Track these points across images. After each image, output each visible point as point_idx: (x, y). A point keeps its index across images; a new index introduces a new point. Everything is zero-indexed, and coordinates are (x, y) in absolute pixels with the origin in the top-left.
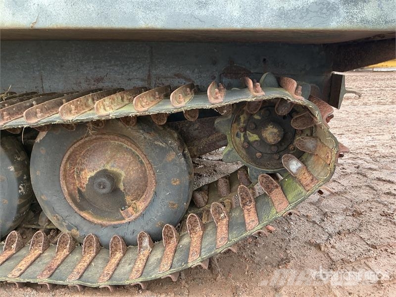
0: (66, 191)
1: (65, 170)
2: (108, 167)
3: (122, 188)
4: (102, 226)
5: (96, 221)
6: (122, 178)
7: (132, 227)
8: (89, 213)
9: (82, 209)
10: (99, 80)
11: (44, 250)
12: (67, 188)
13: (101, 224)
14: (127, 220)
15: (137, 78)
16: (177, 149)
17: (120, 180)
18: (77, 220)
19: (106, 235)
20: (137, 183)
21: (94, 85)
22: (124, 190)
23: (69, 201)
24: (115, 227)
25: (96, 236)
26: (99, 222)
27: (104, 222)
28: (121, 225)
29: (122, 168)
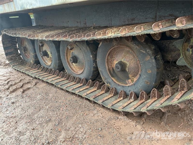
0: (107, 68)
1: (108, 59)
2: (122, 60)
3: (127, 70)
4: (119, 85)
5: (117, 82)
6: (128, 66)
7: (129, 88)
8: (115, 79)
9: (112, 76)
10: (133, 20)
11: (98, 89)
12: (108, 67)
13: (118, 84)
14: (128, 85)
15: (150, 18)
16: (151, 54)
17: (127, 66)
18: (110, 81)
19: (119, 89)
20: (134, 69)
21: (131, 22)
22: (128, 71)
23: (108, 72)
24: (123, 87)
25: (115, 88)
26: (118, 83)
27: (120, 84)
28: (126, 86)
29: (128, 61)
